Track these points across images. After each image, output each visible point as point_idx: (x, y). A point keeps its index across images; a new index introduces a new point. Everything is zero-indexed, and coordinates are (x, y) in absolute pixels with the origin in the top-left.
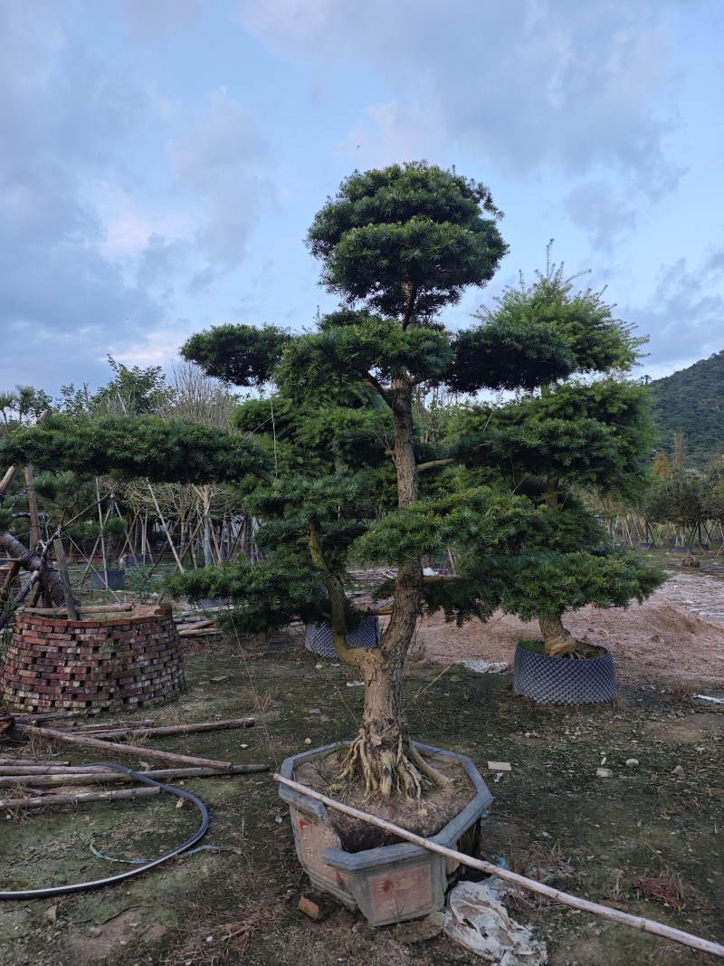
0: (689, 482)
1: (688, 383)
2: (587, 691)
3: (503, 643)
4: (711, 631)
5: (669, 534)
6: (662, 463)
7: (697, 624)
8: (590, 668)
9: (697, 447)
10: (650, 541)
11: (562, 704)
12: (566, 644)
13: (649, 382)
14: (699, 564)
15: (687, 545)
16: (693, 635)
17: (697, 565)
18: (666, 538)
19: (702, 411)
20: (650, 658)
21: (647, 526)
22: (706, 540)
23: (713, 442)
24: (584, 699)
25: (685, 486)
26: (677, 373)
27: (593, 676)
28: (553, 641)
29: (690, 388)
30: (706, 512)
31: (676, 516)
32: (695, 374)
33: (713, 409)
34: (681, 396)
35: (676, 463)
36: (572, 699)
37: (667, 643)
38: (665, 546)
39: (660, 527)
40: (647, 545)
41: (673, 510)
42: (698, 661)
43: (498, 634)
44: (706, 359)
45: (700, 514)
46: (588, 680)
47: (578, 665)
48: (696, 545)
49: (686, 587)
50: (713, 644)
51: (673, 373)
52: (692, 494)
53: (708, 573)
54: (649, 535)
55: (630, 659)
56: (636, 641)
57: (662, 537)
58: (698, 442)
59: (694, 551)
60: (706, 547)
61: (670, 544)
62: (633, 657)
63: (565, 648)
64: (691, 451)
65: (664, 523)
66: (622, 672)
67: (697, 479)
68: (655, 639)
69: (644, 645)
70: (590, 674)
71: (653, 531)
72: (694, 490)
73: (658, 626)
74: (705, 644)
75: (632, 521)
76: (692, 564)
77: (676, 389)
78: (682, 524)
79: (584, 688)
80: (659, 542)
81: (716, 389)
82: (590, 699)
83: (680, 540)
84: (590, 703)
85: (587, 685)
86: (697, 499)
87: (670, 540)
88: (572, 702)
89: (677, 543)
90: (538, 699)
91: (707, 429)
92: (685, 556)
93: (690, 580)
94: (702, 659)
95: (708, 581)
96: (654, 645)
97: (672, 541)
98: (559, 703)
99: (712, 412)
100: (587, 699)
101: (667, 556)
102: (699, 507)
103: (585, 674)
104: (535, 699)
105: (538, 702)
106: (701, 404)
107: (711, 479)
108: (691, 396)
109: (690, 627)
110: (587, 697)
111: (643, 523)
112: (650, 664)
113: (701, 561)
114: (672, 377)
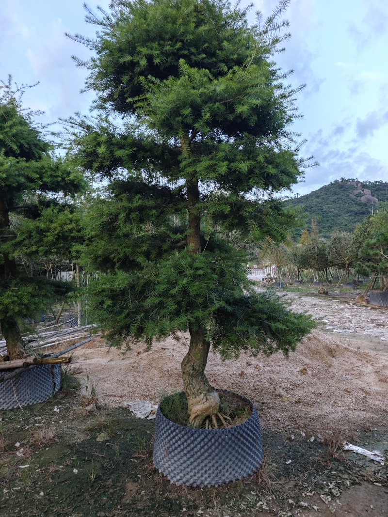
0: (320, 246)
1: (318, 197)
2: (227, 467)
3: (170, 381)
4: (348, 353)
5: (311, 275)
6: (306, 236)
7: (336, 349)
8: (230, 439)
9: (323, 230)
10: (300, 279)
11: (198, 487)
12: (207, 405)
13: (299, 197)
14: (328, 292)
15: (320, 281)
16: (334, 359)
17: (327, 293)
18: (308, 277)
19: (325, 211)
20: (300, 393)
21: (298, 270)
22: (330, 278)
23: (331, 227)
24: (223, 478)
25: (318, 248)
26: (313, 192)
27: (234, 449)
28: (194, 400)
29: (319, 200)
30: (330, 262)
31: (314, 265)
32: (321, 193)
33: (331, 210)
34: (315, 204)
35: (313, 236)
36: (209, 479)
37: (314, 375)
38: (308, 282)
39: (305, 271)
40: (299, 281)
41: (312, 262)
42: (342, 393)
43: (168, 371)
44: (327, 185)
45: (327, 263)
46: (227, 453)
47: (217, 437)
48: (325, 281)
49: (322, 308)
50: (351, 367)
51: (311, 192)
52: (322, 252)
53: (334, 298)
54: (300, 276)
55: (281, 396)
56: (287, 375)
57: (306, 277)
58: (323, 227)
59: (324, 284)
60: (330, 282)
61: (311, 281)
62: (284, 393)
63: (207, 409)
64: (320, 232)
65: (307, 269)
66: (273, 413)
67: (325, 244)
68: (303, 372)
69: (293, 378)
70: (230, 446)
71: (302, 273)
72: (323, 250)
73: (306, 356)
74: (345, 367)
75: (290, 268)
76: (324, 292)
77: (312, 200)
78: (318, 269)
79: (223, 464)
80: (305, 279)
81: (332, 200)
82: (230, 476)
83: (316, 278)
84: (231, 481)
85: (227, 460)
86: (325, 255)
87: (311, 279)
88: (210, 483)
89: (315, 280)
90: (172, 478)
91: (328, 221)
92: (320, 287)
93: (324, 304)
94: (346, 390)
95: (335, 304)
96: (302, 378)
97: (312, 279)
98: (195, 485)
99: (330, 212)
100: (227, 477)
101: (309, 288)
102: (327, 259)
103: (224, 447)
104: (169, 478)
105: (172, 482)
106: (325, 208)
107: (333, 244)
108: (320, 203)
109: (331, 352)
110: (227, 474)
111: (296, 270)
112: (299, 402)
113: (328, 290)
114: (310, 194)
